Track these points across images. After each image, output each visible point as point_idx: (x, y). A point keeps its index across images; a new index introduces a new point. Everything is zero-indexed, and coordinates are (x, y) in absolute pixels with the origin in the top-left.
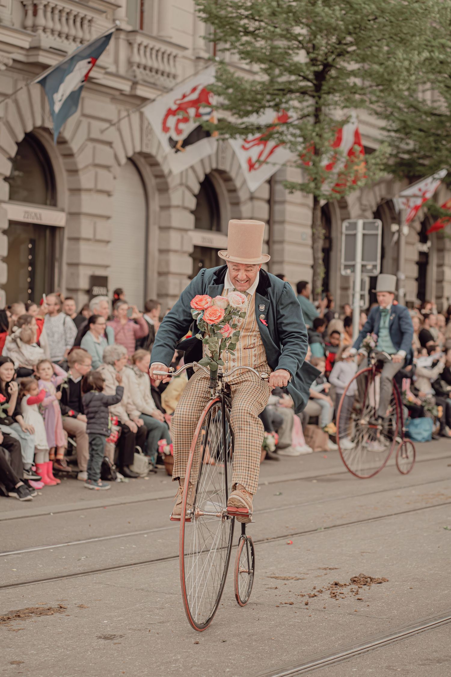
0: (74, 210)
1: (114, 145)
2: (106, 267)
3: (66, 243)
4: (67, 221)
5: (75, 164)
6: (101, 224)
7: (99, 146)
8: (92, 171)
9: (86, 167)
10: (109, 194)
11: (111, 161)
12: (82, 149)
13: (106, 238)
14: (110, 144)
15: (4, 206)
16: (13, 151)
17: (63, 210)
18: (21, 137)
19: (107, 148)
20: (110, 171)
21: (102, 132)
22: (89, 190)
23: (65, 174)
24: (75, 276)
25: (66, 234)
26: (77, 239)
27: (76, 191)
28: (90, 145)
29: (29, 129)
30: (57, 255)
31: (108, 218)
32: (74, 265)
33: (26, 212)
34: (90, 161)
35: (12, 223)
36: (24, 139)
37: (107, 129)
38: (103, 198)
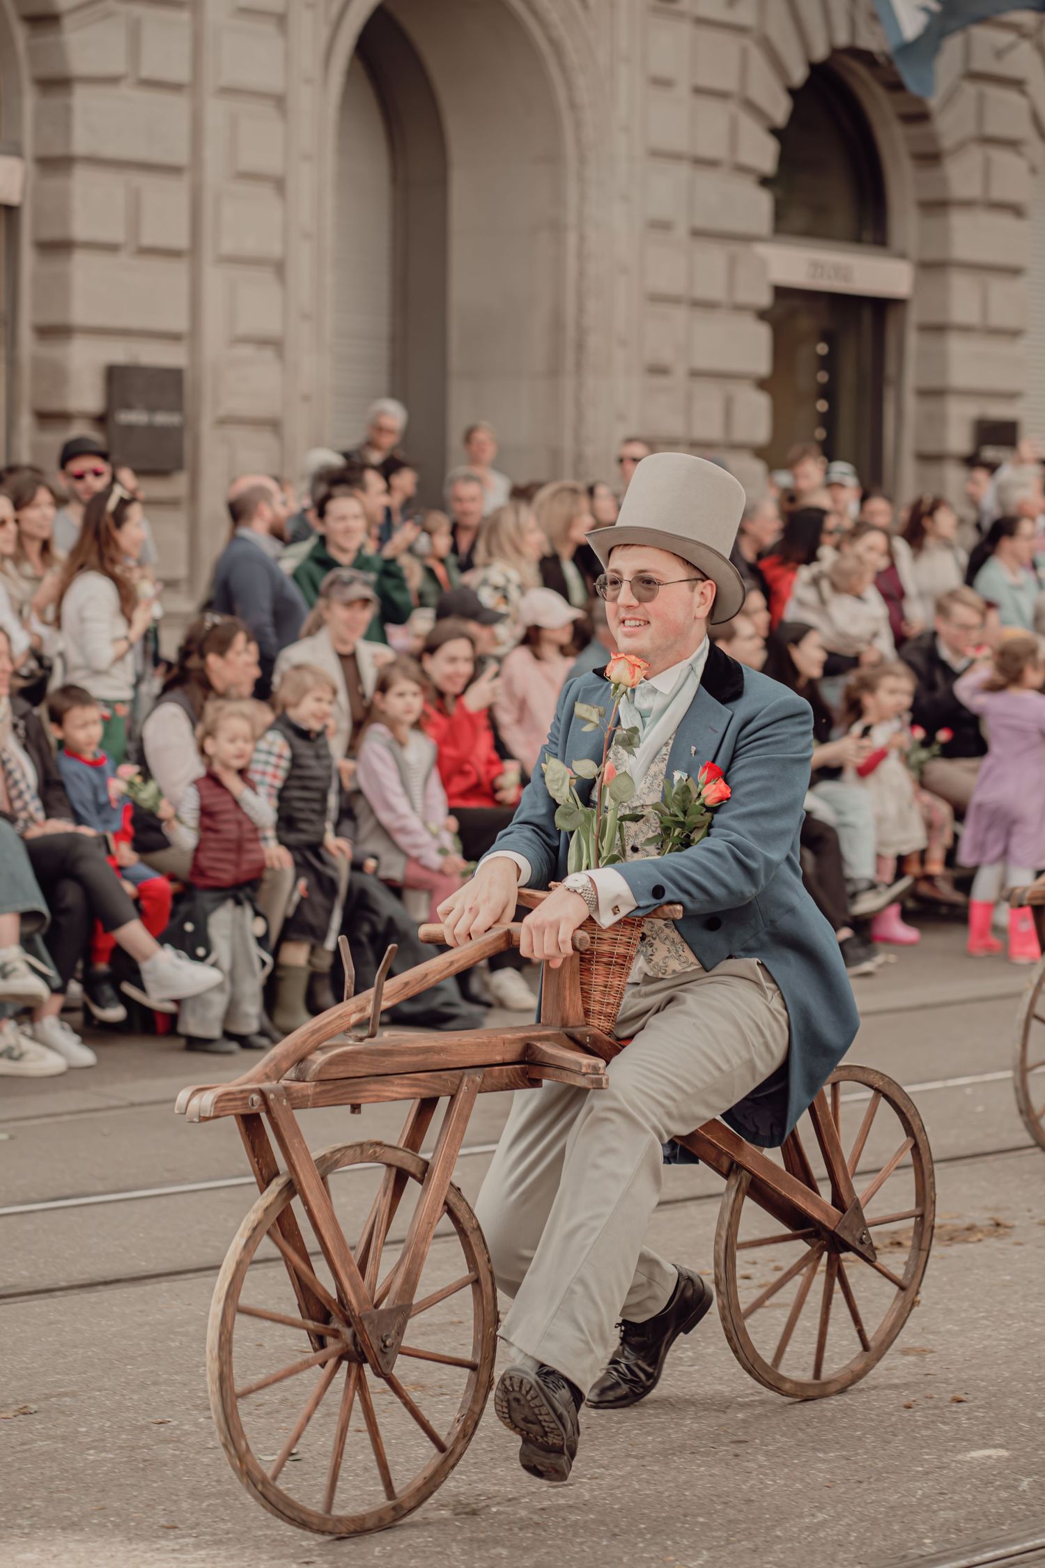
0: (932, 254)
1: (1031, 89)
2: (1011, 396)
3: (913, 340)
4: (917, 284)
5: (933, 138)
6: (999, 288)
7: (994, 93)
8: (976, 155)
9: (961, 146)
10: (1016, 210)
11: (1024, 130)
12: (949, 100)
13: (1010, 321)
14: (1017, 84)
15: (762, 250)
16: (780, 110)
17: (902, 256)
18: (799, 75)
19: (1011, 96)
20: (1020, 154)
21: (999, 54)
22: (968, 204)
23: (907, 165)
24: (937, 422)
25: (914, 316)
26: (938, 329)
27: (937, 206)
28: (971, 89)
29: (820, 52)
30: (891, 368)
31: (1015, 272)
32: (934, 394)
33: (815, 265)
34: (970, 128)
35: (781, 292)
36: (809, 82)
37: (1011, 47)
38: (1005, 221)
